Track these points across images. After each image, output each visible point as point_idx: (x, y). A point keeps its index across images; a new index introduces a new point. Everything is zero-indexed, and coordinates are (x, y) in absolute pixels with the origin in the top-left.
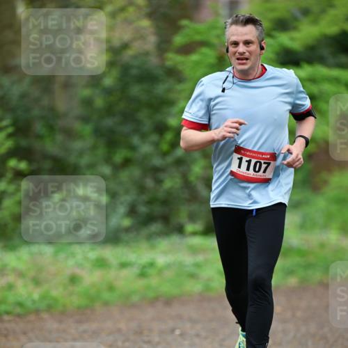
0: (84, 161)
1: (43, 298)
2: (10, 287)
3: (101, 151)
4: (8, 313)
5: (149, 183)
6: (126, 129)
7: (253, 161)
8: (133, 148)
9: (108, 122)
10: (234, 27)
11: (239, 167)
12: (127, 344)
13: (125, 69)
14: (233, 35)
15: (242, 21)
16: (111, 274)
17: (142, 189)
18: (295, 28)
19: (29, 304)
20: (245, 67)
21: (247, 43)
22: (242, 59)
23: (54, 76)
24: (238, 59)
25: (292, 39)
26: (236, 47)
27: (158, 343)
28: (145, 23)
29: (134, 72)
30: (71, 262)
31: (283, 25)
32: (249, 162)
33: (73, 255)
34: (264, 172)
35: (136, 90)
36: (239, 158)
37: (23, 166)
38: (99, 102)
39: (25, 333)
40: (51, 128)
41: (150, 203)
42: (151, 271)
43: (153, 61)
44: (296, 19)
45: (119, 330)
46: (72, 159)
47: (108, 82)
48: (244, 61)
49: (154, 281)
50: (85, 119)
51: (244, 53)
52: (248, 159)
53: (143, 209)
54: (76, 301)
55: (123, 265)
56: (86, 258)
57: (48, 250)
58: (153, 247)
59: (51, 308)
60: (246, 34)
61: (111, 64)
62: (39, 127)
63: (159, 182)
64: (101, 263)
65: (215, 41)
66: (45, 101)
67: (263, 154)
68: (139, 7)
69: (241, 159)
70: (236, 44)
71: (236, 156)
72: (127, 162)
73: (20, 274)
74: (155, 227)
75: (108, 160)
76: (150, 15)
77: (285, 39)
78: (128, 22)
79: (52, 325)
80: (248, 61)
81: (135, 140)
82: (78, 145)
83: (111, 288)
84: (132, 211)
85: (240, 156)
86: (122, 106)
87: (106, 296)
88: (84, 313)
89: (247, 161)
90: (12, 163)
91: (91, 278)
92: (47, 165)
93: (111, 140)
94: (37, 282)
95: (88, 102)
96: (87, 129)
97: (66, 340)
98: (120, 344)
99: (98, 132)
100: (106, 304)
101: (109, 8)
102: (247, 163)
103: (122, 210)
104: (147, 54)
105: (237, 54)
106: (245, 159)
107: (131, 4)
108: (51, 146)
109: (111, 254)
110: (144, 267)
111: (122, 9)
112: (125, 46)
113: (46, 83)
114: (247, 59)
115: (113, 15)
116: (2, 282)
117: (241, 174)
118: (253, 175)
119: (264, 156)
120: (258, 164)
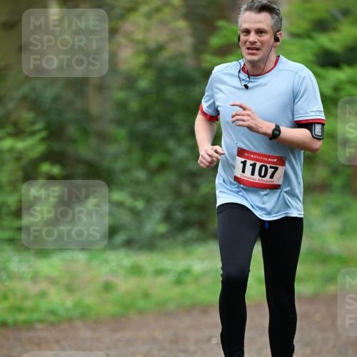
0: (119, 165)
1: (76, 305)
2: (43, 295)
3: (136, 156)
4: (40, 321)
5: (186, 188)
6: (162, 132)
7: (258, 165)
8: (169, 152)
9: (143, 126)
11: (243, 171)
12: (163, 353)
13: (161, 71)
14: (245, 22)
15: (256, 8)
16: (146, 282)
17: (178, 194)
18: (335, 29)
19: (62, 312)
21: (260, 32)
22: (253, 49)
23: (88, 78)
24: (248, 49)
25: (332, 40)
26: (247, 35)
27: (195, 352)
28: (182, 24)
29: (170, 74)
30: (105, 270)
31: (322, 26)
32: (254, 166)
33: (107, 261)
34: (272, 177)
35: (171, 93)
36: (242, 162)
37: (56, 170)
38: (134, 105)
39: (57, 342)
40: (85, 132)
41: (187, 208)
42: (188, 279)
43: (190, 63)
44: (336, 20)
45: (154, 339)
46: (106, 163)
47: (143, 84)
48: (254, 51)
49: (190, 289)
50: (119, 123)
51: (255, 42)
52: (252, 162)
53: (179, 215)
54: (110, 309)
55: (159, 272)
56: (120, 265)
57: (81, 257)
58: (189, 253)
59: (85, 316)
60: (260, 22)
61: (147, 66)
62: (72, 131)
63: (195, 187)
64: (136, 270)
66: (79, 104)
67: (268, 157)
68: (175, 8)
69: (244, 163)
70: (247, 32)
71: (239, 160)
72: (162, 167)
73: (52, 281)
74: (192, 233)
75: (143, 164)
76: (187, 16)
77: (325, 41)
78: (164, 23)
79: (85, 333)
80: (259, 51)
81: (171, 144)
82: (112, 149)
83: (146, 296)
84: (168, 217)
85: (243, 160)
86: (157, 109)
87: (141, 303)
88: (118, 321)
89: (251, 165)
90: (45, 167)
91: (126, 285)
92: (80, 169)
93: (146, 144)
94: (70, 289)
95: (122, 105)
96: (121, 133)
97: (99, 349)
98: (155, 353)
99: (133, 136)
100: (141, 312)
101: (144, 9)
102: (251, 167)
103: (157, 215)
104: (183, 55)
105: (248, 43)
106: (249, 162)
107: (167, 4)
108: (85, 150)
109: (146, 260)
110: (180, 274)
111: (158, 10)
112: (161, 48)
113: (79, 85)
114: (258, 49)
115: (149, 16)
116: (34, 289)
117: (246, 179)
118: (259, 180)
119: (270, 160)
120: (264, 168)
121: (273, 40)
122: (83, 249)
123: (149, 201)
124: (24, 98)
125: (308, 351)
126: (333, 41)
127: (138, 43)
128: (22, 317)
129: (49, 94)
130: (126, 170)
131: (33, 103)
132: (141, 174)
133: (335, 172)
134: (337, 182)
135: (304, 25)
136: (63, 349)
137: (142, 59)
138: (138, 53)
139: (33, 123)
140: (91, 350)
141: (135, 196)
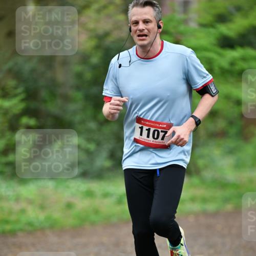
0: (78, 118)
2: (23, 211)
3: (90, 112)
4: (21, 230)
7: (152, 130)
9: (95, 90)
10: (135, 9)
11: (141, 134)
13: (107, 51)
14: (134, 15)
15: (141, 4)
16: (97, 202)
18: (231, 21)
19: (36, 224)
20: (145, 42)
22: (142, 36)
26: (137, 25)
31: (222, 18)
32: (149, 130)
33: (68, 187)
34: (163, 139)
36: (140, 128)
37: (32, 122)
38: (88, 75)
39: (33, 245)
44: (231, 14)
47: (95, 60)
48: (144, 37)
50: (78, 88)
51: (143, 30)
52: (147, 128)
54: (70, 222)
55: (106, 195)
57: (50, 184)
59: (53, 227)
60: (145, 14)
61: (97, 47)
62: (44, 94)
64: (90, 194)
65: (172, 30)
66: (49, 74)
67: (159, 123)
68: (117, 6)
69: (141, 128)
70: (137, 23)
71: (138, 126)
73: (30, 202)
75: (95, 118)
77: (224, 29)
78: (109, 16)
79: (53, 239)
80: (148, 37)
82: (72, 107)
83: (96, 212)
84: (112, 156)
85: (141, 126)
87: (93, 217)
88: (77, 230)
89: (147, 130)
90: (25, 120)
91: (82, 204)
92: (49, 122)
94: (42, 207)
95: (79, 76)
96: (79, 95)
98: (103, 253)
99: (87, 98)
100: (93, 224)
101: (95, 6)
102: (147, 131)
103: (104, 154)
104: (122, 40)
105: (138, 31)
106: (145, 128)
107: (111, 3)
108: (53, 107)
111: (105, 7)
112: (107, 34)
113: (49, 61)
114: (146, 36)
115: (99, 11)
116: (16, 207)
117: (143, 140)
118: (153, 141)
119: (161, 125)
120: (156, 132)
121: (156, 28)
122: (52, 179)
123: (99, 144)
124: (10, 71)
125: (212, 251)
126: (231, 29)
127: (91, 31)
128: (8, 227)
129: (27, 67)
130: (83, 122)
131: (16, 74)
132: (92, 125)
133: (231, 123)
134: (233, 131)
135: (208, 18)
136: (38, 250)
137: (93, 43)
138: (91, 38)
139: (16, 88)
140: (57, 251)
141: (89, 140)
